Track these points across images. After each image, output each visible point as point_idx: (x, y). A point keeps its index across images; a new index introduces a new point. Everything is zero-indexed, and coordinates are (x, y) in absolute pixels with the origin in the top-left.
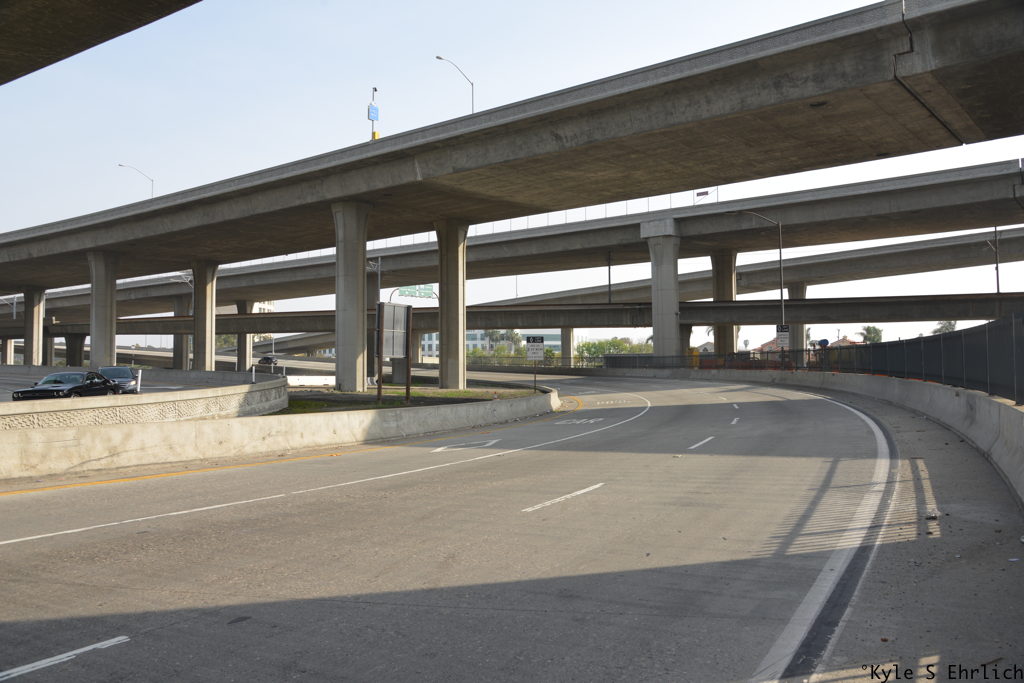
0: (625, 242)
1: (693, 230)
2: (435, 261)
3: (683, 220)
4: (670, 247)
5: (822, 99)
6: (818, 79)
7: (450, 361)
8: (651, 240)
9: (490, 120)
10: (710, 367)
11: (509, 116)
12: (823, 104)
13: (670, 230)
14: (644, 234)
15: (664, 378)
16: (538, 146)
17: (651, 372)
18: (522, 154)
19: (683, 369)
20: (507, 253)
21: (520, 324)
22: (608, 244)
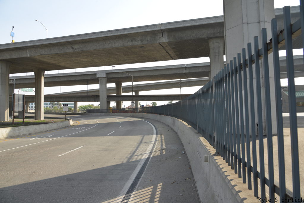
0: (92, 78)
1: (111, 76)
2: (34, 81)
3: (108, 73)
4: (105, 80)
5: (142, 46)
6: (142, 41)
7: (38, 111)
9: (52, 41)
10: (115, 112)
11: (58, 40)
12: (143, 47)
13: (105, 76)
14: (98, 76)
15: (103, 115)
16: (67, 50)
17: (99, 114)
18: (62, 52)
19: (108, 113)
20: (57, 80)
21: (61, 101)
22: (88, 79)
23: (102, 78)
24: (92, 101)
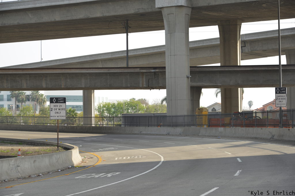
0: (141, 11)
8: (165, 9)
10: (217, 126)
17: (165, 130)
19: (193, 127)
20: (31, 19)
21: (44, 86)
22: (126, 12)
23: (174, 9)
24: (141, 86)
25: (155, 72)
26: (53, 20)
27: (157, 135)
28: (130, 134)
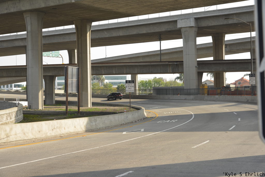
0: (169, 30)
1: (204, 24)
3: (198, 19)
4: (193, 32)
7: (84, 93)
8: (183, 29)
13: (193, 24)
14: (179, 25)
15: (190, 100)
17: (183, 97)
19: (200, 95)
22: (160, 30)
23: (188, 29)
24: (169, 72)
25: (177, 64)
26: (118, 35)
27: (179, 100)
28: (163, 99)
